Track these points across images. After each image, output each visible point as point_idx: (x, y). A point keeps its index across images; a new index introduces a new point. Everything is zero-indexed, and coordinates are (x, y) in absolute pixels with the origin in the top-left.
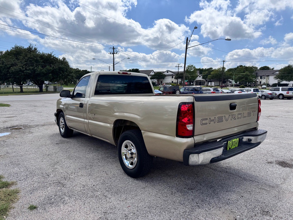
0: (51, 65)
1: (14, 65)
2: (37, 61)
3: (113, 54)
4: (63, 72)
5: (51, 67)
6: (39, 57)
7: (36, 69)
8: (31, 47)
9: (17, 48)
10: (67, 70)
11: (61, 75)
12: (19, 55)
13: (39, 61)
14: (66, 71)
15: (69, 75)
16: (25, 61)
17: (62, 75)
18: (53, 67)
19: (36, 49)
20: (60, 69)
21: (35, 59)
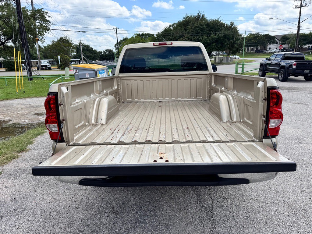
0: (216, 33)
1: (182, 37)
2: (202, 30)
3: (300, 7)
4: (229, 40)
5: (216, 35)
6: (205, 25)
7: (200, 39)
8: (199, 14)
9: (187, 17)
10: (233, 36)
11: (225, 44)
12: (188, 25)
13: (205, 30)
14: (233, 39)
15: (235, 43)
16: (192, 31)
17: (227, 44)
18: (219, 35)
19: (204, 16)
20: (226, 36)
21: (201, 27)
